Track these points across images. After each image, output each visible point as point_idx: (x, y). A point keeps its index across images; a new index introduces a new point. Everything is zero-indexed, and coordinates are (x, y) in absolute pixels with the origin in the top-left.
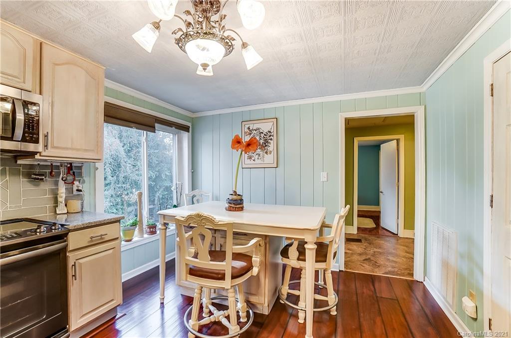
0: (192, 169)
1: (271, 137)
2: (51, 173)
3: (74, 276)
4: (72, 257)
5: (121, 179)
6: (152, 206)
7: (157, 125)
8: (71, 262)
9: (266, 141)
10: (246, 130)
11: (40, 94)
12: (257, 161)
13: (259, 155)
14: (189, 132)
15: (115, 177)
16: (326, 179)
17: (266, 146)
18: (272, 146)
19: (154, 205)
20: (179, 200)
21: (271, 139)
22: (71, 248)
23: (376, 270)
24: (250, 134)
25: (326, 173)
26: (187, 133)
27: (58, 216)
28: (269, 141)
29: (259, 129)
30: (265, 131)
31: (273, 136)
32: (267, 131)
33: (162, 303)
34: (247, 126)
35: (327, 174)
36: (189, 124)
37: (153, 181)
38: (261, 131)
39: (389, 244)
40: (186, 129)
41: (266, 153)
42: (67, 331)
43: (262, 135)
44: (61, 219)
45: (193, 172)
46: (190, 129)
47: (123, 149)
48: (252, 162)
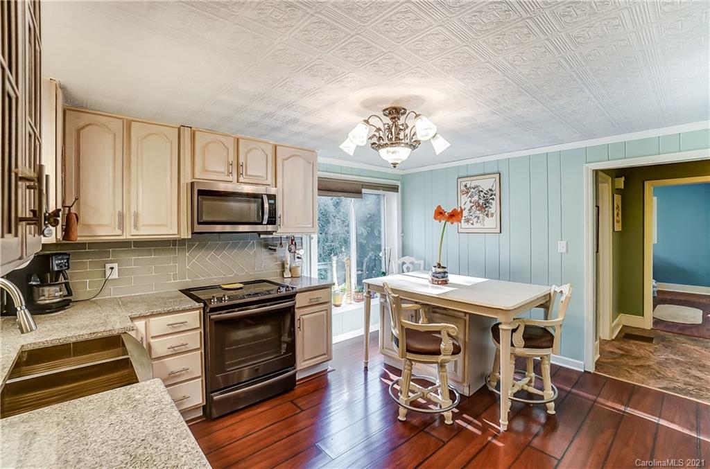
0: (403, 232)
1: (493, 196)
2: (281, 244)
3: (299, 328)
4: (298, 313)
5: (330, 237)
6: (360, 272)
7: (364, 191)
8: (297, 317)
9: (487, 201)
10: (463, 188)
11: (276, 187)
12: (476, 225)
13: (478, 218)
14: (398, 192)
15: (324, 234)
16: (564, 251)
17: (486, 207)
18: (494, 208)
19: (362, 271)
20: (387, 267)
21: (493, 199)
22: (297, 306)
23: (652, 381)
24: (467, 193)
25: (565, 242)
26: (396, 193)
27: (285, 279)
28: (491, 201)
29: (477, 187)
30: (486, 189)
31: (495, 195)
32: (487, 189)
33: (366, 368)
34: (464, 184)
35: (567, 243)
36: (398, 183)
37: (365, 239)
38: (481, 189)
39: (705, 352)
40: (394, 189)
41: (487, 215)
42: (295, 369)
43: (482, 194)
44: (287, 282)
45: (403, 236)
46: (400, 189)
47: (331, 202)
48: (470, 226)
